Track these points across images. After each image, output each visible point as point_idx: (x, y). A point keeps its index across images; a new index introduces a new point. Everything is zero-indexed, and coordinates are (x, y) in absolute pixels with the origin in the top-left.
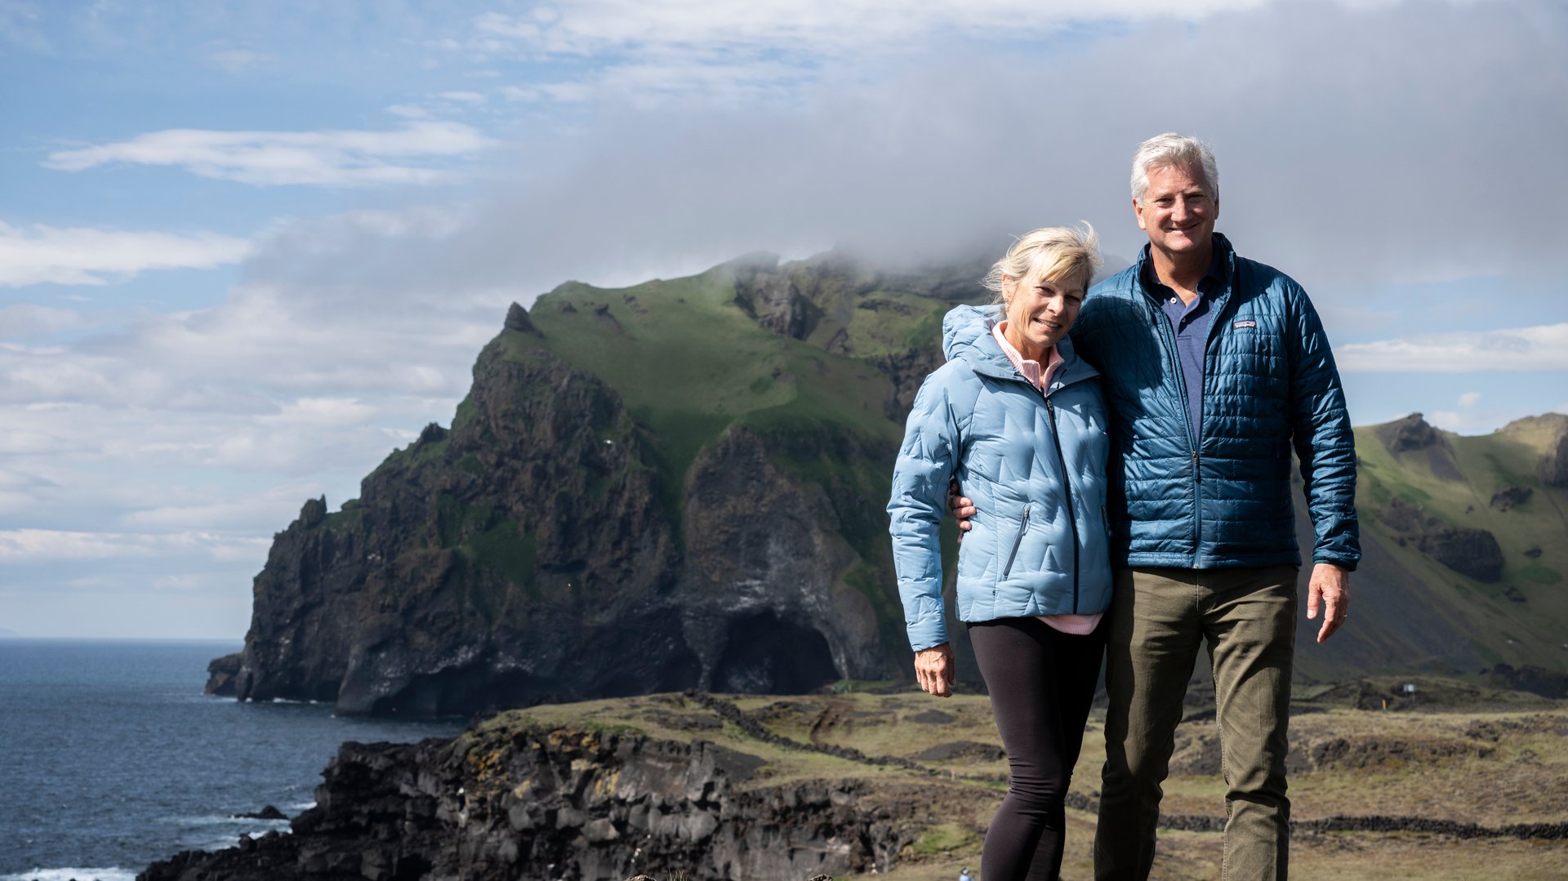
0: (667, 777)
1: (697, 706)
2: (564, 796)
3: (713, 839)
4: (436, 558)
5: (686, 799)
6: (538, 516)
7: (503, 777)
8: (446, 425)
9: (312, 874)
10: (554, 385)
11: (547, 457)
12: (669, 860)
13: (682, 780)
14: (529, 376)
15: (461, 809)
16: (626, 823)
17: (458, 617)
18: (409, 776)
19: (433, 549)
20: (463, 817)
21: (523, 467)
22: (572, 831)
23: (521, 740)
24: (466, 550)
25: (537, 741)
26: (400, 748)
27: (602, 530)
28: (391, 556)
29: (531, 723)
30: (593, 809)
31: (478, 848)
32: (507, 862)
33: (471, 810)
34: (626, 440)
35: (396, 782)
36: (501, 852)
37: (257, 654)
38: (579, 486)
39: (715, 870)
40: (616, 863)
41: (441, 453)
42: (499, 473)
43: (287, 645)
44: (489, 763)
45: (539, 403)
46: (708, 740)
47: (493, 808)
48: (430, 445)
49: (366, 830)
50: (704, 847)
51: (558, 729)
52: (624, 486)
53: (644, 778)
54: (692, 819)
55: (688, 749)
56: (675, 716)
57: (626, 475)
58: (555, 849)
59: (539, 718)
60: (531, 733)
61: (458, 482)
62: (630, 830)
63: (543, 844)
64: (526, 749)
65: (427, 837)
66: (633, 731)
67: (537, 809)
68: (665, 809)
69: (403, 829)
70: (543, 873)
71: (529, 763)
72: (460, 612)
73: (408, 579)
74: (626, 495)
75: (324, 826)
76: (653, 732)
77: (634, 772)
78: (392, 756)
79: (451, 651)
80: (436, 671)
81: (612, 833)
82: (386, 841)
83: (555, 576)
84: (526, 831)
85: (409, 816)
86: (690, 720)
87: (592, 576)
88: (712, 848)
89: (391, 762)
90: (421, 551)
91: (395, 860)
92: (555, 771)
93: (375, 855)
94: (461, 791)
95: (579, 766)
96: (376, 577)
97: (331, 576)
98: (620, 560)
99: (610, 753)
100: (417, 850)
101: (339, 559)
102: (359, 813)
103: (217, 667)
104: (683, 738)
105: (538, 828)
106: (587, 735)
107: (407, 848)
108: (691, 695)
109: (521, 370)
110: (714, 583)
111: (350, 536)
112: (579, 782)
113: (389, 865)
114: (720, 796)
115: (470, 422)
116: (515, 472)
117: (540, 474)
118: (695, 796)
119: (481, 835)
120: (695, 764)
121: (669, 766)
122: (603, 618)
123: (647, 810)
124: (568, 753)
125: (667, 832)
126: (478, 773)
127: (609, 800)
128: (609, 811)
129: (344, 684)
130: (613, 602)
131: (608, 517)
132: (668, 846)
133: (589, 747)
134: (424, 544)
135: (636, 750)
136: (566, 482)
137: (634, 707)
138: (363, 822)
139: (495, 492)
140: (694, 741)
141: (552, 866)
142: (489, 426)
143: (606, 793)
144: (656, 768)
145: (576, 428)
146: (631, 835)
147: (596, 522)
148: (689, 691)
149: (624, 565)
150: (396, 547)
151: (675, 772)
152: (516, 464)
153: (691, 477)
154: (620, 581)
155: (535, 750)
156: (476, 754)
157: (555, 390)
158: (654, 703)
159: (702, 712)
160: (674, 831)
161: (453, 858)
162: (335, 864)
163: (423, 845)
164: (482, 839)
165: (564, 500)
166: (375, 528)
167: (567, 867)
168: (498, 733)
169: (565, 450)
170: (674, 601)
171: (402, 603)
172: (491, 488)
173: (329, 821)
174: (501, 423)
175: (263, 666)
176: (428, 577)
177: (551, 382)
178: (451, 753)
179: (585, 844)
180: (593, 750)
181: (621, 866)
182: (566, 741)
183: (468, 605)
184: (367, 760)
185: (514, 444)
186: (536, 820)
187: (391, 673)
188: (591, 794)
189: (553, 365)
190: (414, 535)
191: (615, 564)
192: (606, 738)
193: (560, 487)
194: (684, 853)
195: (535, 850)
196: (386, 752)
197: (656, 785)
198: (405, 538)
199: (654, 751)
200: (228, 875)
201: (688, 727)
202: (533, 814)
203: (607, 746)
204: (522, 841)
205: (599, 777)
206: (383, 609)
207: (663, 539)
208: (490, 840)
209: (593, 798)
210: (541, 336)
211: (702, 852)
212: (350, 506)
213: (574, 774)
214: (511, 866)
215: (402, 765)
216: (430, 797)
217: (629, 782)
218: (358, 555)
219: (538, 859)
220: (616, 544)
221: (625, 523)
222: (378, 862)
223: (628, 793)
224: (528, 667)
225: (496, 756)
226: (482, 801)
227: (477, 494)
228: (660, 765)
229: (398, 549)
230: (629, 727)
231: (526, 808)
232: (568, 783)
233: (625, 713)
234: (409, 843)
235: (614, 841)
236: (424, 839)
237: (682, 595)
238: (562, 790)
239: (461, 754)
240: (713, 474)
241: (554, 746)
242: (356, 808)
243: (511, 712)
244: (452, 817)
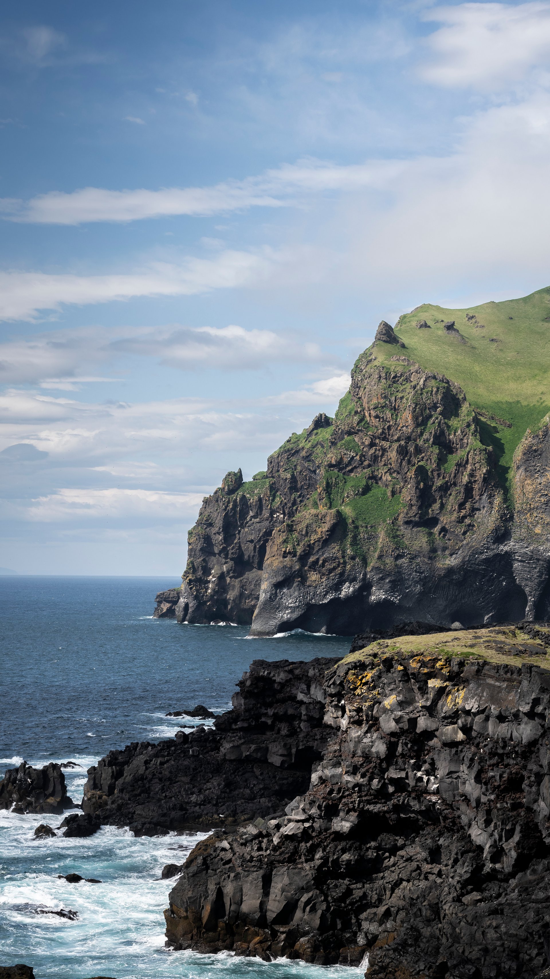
0: (503, 694)
1: (526, 637)
2: (422, 707)
3: (540, 742)
4: (324, 516)
5: (519, 710)
6: (402, 484)
7: (375, 692)
8: (332, 415)
9: (231, 761)
10: (413, 384)
11: (408, 439)
12: (505, 758)
13: (516, 696)
14: (394, 377)
15: (343, 716)
16: (471, 728)
17: (342, 561)
18: (304, 687)
19: (322, 509)
20: (344, 723)
21: (390, 447)
22: (429, 735)
23: (388, 663)
24: (348, 511)
25: (401, 665)
26: (296, 665)
27: (450, 495)
28: (291, 514)
29: (396, 650)
30: (445, 718)
31: (356, 746)
32: (378, 757)
33: (350, 717)
34: (468, 426)
35: (294, 691)
36: (374, 750)
37: (191, 589)
38: (433, 461)
39: (541, 766)
40: (463, 759)
41: (328, 436)
42: (372, 451)
43: (213, 582)
44: (364, 681)
45: (402, 398)
46: (535, 664)
47: (367, 716)
48: (319, 430)
49: (271, 728)
50: (533, 749)
51: (417, 655)
52: (468, 460)
53: (485, 694)
54: (523, 726)
55: (519, 671)
56: (509, 645)
57: (469, 452)
58: (416, 748)
59: (402, 646)
60: (396, 658)
61: (341, 459)
62: (474, 734)
63: (406, 744)
64: (392, 670)
65: (318, 733)
66: (476, 656)
67: (401, 717)
68: (501, 718)
69: (300, 727)
70: (406, 766)
71: (395, 681)
72: (343, 557)
73: (304, 533)
74: (469, 467)
75: (239, 724)
76: (492, 658)
77: (477, 690)
78: (291, 672)
79: (337, 587)
80: (325, 601)
81: (460, 736)
82: (287, 736)
83: (415, 529)
84: (393, 734)
85: (304, 717)
86: (521, 648)
87: (444, 530)
88: (538, 749)
89: (290, 676)
90: (313, 511)
91: (294, 751)
92: (415, 688)
93: (279, 747)
94: (343, 702)
95: (434, 683)
96: (279, 531)
97: (246, 530)
98: (464, 517)
99: (458, 674)
100: (310, 744)
101: (251, 517)
102: (266, 715)
103: (162, 598)
104: (516, 662)
105: (403, 732)
106: (440, 660)
107: (302, 741)
108: (521, 628)
109: (388, 373)
110: (537, 534)
111: (260, 500)
112: (434, 696)
113: (289, 755)
114: (545, 709)
115: (350, 413)
116: (384, 450)
117: (403, 452)
118: (525, 708)
119: (359, 736)
120: (525, 683)
121: (505, 685)
122: (452, 561)
123: (487, 719)
124: (425, 674)
125: (504, 736)
126: (355, 689)
127: (457, 711)
128: (458, 719)
129: (256, 612)
130: (459, 549)
131: (455, 484)
132: (504, 748)
133: (442, 669)
134: (316, 505)
135: (478, 671)
136: (423, 457)
137: (476, 638)
138: (269, 722)
139: (369, 466)
140: (524, 665)
141: (412, 761)
142: (364, 416)
143: (455, 705)
144: (494, 686)
145: (431, 416)
146: (475, 738)
147: (445, 489)
148: (520, 625)
149: (467, 521)
150: (294, 508)
151: (509, 689)
152: (386, 444)
153: (518, 454)
154: (465, 533)
155: (400, 671)
156: (354, 674)
157: (415, 387)
158: (492, 635)
159: (531, 641)
160: (509, 736)
161: (337, 754)
162: (248, 753)
163: (315, 740)
164: (359, 740)
165: (421, 471)
166: (278, 493)
167: (425, 762)
168: (371, 658)
169: (422, 434)
170: (506, 548)
171: (299, 550)
172: (366, 463)
173: (243, 720)
174: (373, 413)
175: (196, 598)
176: (319, 530)
177: (411, 382)
178: (335, 672)
179: (439, 745)
180: (445, 671)
181: (467, 762)
182: (424, 664)
183: (349, 552)
184: (272, 675)
185: (383, 429)
186: (401, 725)
187: (291, 603)
188: (443, 706)
189: (413, 369)
190: (308, 499)
191: (461, 520)
192: (455, 662)
193: (419, 462)
194: (516, 752)
195: (400, 749)
196: (286, 668)
197: (493, 699)
198: (301, 501)
199: (493, 673)
200: (168, 761)
201: (519, 653)
202: (398, 721)
203: (456, 669)
204: (390, 741)
205: (449, 693)
206: (285, 555)
207: (498, 500)
208: (365, 740)
209: (445, 709)
210: (403, 346)
211: (532, 752)
212: (259, 478)
213: (430, 690)
214: (382, 761)
215: (298, 678)
216: (320, 702)
217: (473, 697)
218: (266, 514)
219: (403, 755)
220: (461, 506)
221: (469, 490)
222: (281, 752)
223: (472, 705)
224: (396, 599)
225: (369, 675)
226: (359, 710)
227: (355, 467)
228: (497, 684)
229: (297, 510)
230: (473, 654)
231: (393, 716)
232: (425, 696)
233: (469, 643)
234: (305, 737)
235: (461, 743)
236: (316, 735)
237: (512, 544)
238: (421, 703)
239: (342, 674)
240: (535, 451)
241: (414, 668)
242: (263, 711)
243: (381, 641)
244: (335, 722)
